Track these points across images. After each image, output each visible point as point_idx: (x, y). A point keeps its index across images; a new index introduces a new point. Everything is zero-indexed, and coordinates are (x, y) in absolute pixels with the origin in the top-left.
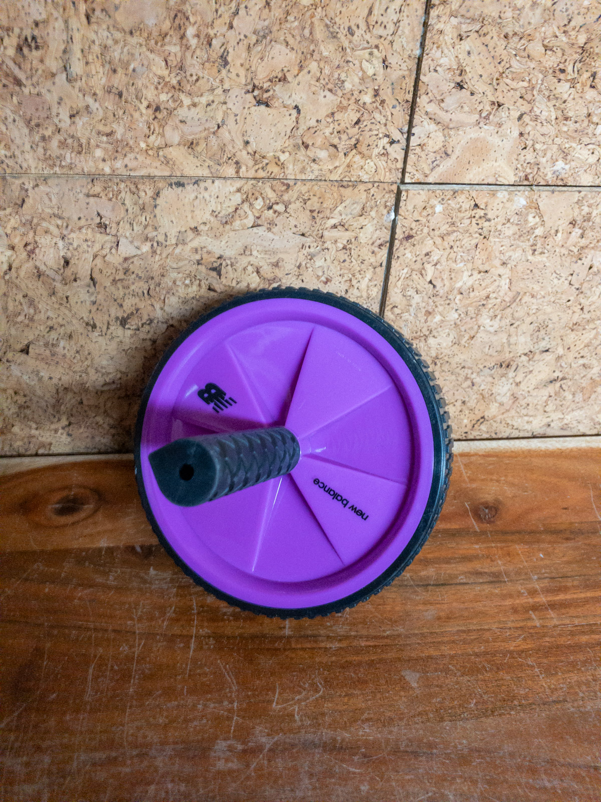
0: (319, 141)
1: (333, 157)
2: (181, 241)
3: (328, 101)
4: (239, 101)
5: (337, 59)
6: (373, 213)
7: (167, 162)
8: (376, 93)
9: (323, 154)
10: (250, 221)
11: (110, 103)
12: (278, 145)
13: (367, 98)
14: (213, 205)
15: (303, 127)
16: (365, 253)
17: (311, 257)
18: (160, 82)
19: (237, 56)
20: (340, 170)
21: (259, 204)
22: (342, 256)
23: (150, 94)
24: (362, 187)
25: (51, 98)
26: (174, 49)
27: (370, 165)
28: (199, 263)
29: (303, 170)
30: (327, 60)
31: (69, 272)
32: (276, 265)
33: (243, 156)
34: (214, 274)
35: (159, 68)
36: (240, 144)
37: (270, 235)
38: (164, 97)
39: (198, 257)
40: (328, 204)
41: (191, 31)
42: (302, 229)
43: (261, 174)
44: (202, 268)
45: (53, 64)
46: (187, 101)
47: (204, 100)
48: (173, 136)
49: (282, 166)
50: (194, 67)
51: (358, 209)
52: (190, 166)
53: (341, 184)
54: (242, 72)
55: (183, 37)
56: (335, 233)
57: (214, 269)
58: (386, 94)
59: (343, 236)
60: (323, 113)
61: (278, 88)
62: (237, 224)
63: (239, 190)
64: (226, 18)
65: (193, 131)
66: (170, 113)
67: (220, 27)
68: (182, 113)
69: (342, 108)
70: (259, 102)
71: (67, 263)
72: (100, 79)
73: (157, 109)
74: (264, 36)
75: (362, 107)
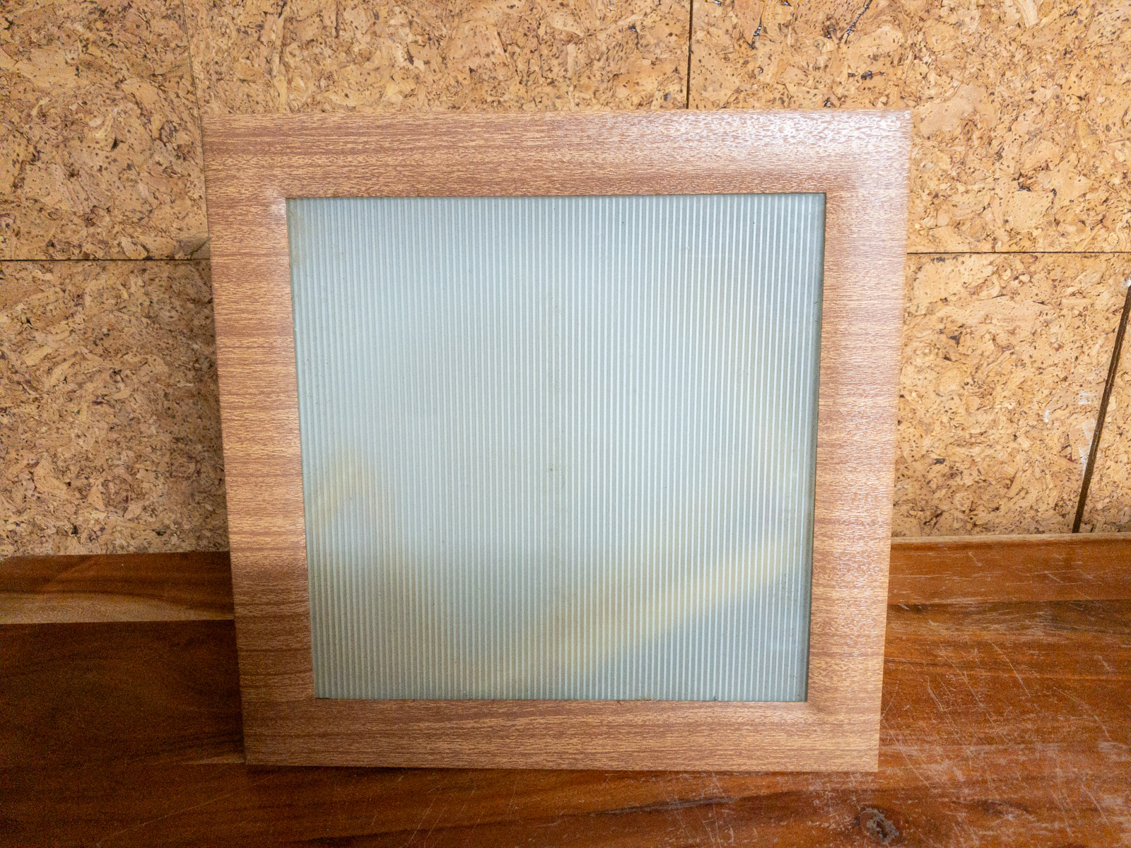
0: (1070, 218)
1: (1080, 231)
2: (930, 312)
3: (1082, 183)
4: (1005, 186)
5: (1094, 150)
6: (1111, 281)
7: (934, 239)
9: (1071, 229)
10: (995, 291)
12: (1033, 224)
13: (1117, 180)
14: (966, 278)
15: (1057, 206)
16: (1099, 318)
17: (1047, 324)
18: (945, 175)
19: (1010, 152)
20: (1085, 243)
21: (1007, 275)
22: (1078, 322)
23: (933, 185)
24: (1103, 257)
26: (960, 149)
27: (1113, 237)
28: (941, 332)
29: (1052, 244)
30: (1084, 151)
32: (1013, 333)
33: (1002, 234)
34: (953, 342)
35: (945, 164)
36: (1000, 222)
37: (1012, 304)
38: (943, 186)
39: (941, 326)
40: (1069, 273)
41: (976, 135)
42: (1042, 297)
43: (1015, 248)
44: (943, 337)
46: (961, 188)
47: (976, 187)
48: (943, 219)
49: (1033, 240)
50: (973, 161)
51: (1097, 277)
52: (953, 243)
53: (1085, 254)
54: (1012, 164)
55: (969, 139)
56: (1073, 301)
57: (953, 338)
59: (1080, 303)
60: (1075, 194)
61: (1041, 175)
62: (984, 294)
63: (991, 263)
64: (1007, 124)
65: (960, 214)
66: (946, 197)
67: (1001, 130)
68: (956, 199)
69: (1093, 189)
70: (1022, 187)
73: (936, 196)
74: (1035, 135)
75: (1111, 188)
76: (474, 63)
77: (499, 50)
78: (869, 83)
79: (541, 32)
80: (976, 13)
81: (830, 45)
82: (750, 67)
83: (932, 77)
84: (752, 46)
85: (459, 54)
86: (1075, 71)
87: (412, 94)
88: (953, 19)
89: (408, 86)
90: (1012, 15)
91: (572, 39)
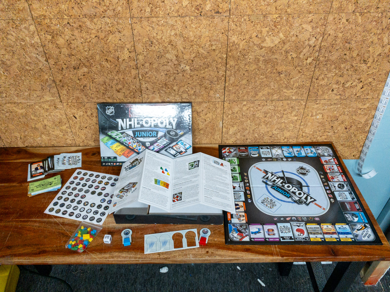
1: (131, 99)
3: (128, 92)
4: (115, 92)
5: (128, 86)
7: (106, 100)
8: (135, 90)
9: (129, 98)
11: (96, 93)
13: (134, 91)
15: (125, 95)
18: (103, 90)
19: (114, 87)
23: (102, 91)
25: (88, 92)
26: (105, 86)
27: (137, 100)
31: (92, 115)
41: (107, 84)
45: (88, 88)
47: (110, 92)
48: (106, 96)
50: (108, 88)
58: (137, 90)
60: (128, 93)
61: (120, 90)
64: (111, 82)
65: (109, 96)
68: (107, 94)
69: (131, 92)
70: (118, 92)
71: (92, 114)
72: (95, 90)
75: (134, 92)
76: (15, 73)
77: (19, 72)
78: (84, 76)
79: (25, 69)
80: (99, 66)
81: (75, 71)
82: (63, 74)
83: (95, 75)
84: (62, 71)
85: (12, 72)
86: (120, 74)
87: (6, 78)
88: (95, 67)
89: (5, 77)
90: (105, 66)
91: (30, 70)
